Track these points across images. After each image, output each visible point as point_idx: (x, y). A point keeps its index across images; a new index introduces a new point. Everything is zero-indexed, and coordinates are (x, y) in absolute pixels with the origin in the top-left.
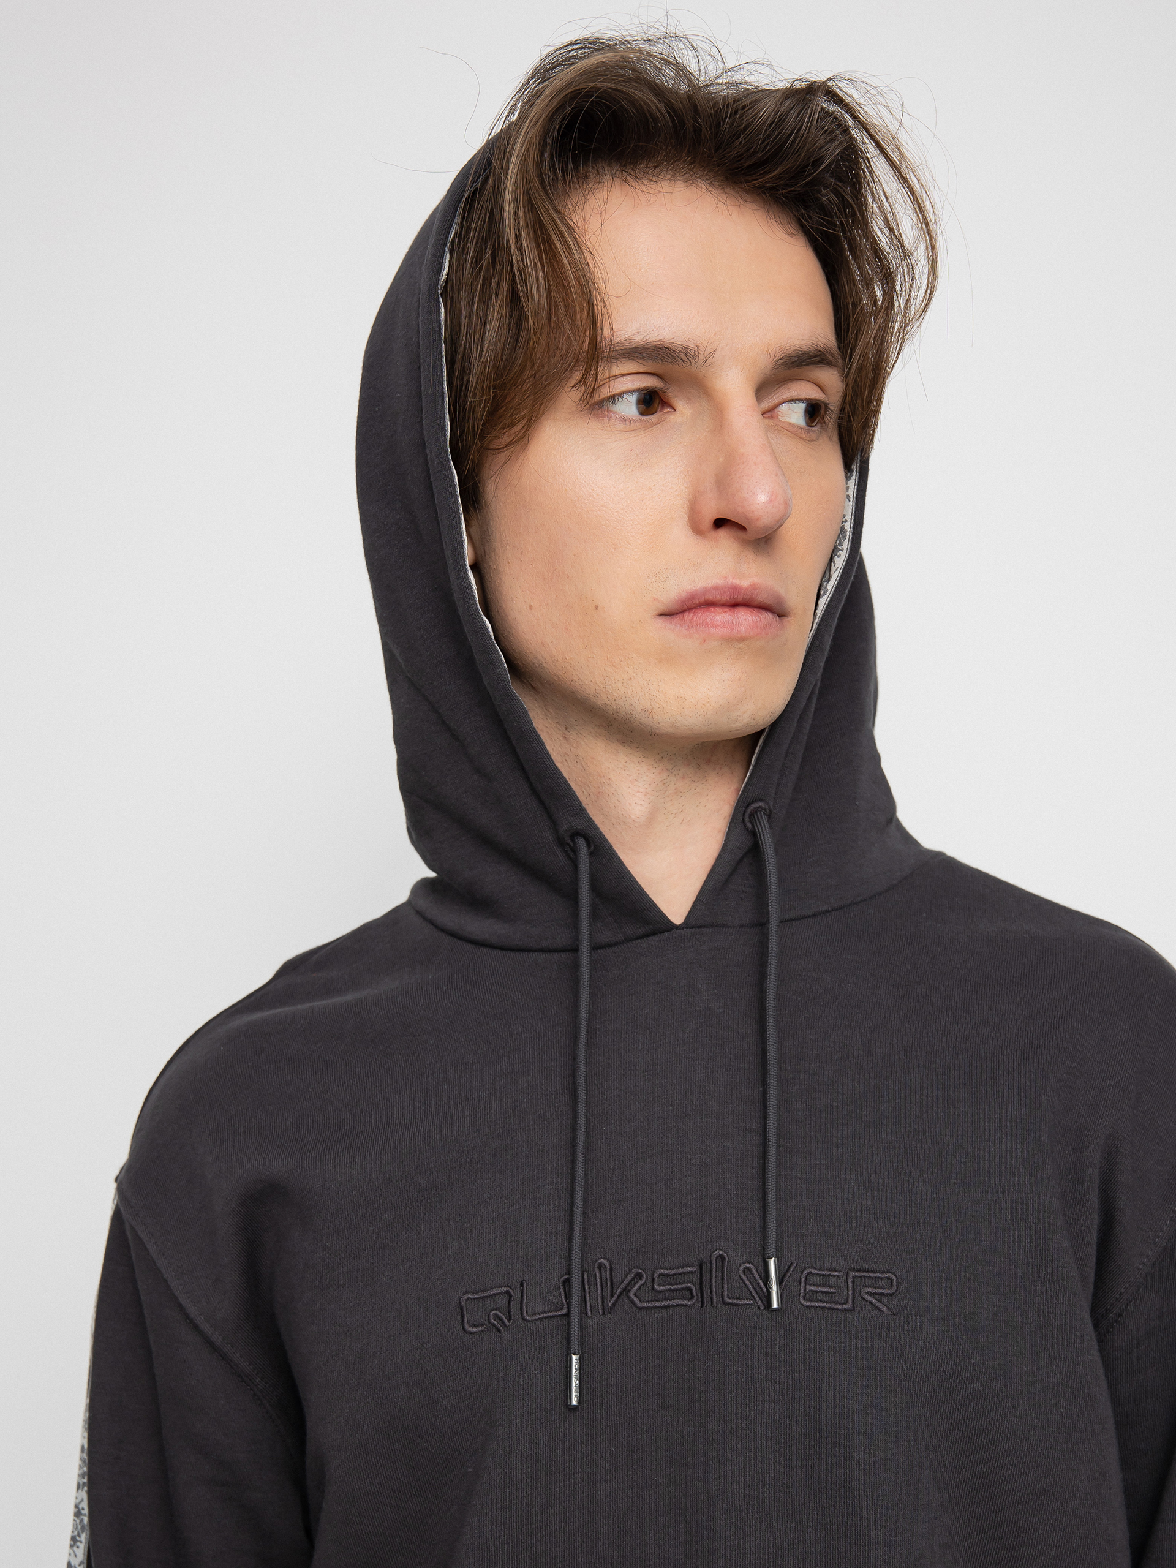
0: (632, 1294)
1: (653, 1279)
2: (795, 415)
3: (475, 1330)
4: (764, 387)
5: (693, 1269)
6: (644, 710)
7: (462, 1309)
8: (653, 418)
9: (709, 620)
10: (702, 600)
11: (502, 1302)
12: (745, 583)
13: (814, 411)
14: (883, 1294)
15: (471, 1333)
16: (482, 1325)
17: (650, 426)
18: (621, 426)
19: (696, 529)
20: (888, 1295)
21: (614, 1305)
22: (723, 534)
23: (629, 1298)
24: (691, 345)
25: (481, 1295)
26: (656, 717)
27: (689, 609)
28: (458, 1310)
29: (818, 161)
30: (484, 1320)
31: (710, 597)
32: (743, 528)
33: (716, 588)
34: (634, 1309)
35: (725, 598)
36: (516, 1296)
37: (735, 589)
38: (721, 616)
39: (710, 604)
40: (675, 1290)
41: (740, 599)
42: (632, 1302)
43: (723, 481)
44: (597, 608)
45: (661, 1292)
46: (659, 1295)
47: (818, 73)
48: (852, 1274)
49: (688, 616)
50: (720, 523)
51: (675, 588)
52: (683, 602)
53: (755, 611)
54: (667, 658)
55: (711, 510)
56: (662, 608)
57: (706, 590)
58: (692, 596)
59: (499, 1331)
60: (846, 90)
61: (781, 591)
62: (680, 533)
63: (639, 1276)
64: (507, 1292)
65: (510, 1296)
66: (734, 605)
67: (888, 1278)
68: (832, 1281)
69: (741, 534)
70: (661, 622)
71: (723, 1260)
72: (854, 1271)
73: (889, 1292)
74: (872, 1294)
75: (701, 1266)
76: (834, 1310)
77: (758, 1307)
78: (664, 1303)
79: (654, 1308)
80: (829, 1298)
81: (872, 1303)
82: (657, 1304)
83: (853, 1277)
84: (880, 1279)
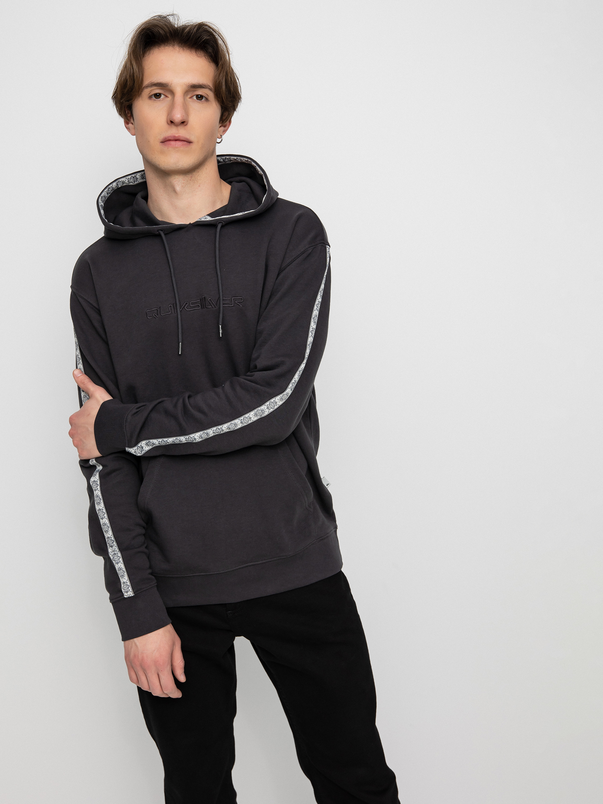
0: (185, 308)
1: (190, 304)
5: (199, 301)
6: (158, 165)
7: (146, 313)
9: (170, 144)
10: (168, 139)
11: (156, 311)
12: (177, 135)
14: (240, 302)
15: (149, 319)
16: (151, 317)
19: (168, 123)
21: (182, 310)
22: (172, 125)
25: (151, 310)
26: (160, 166)
32: (175, 123)
33: (170, 136)
34: (186, 311)
35: (173, 139)
38: (174, 143)
39: (170, 140)
40: (196, 306)
42: (186, 309)
45: (192, 306)
48: (233, 298)
49: (166, 143)
50: (171, 122)
51: (162, 136)
52: (164, 140)
53: (181, 142)
54: (163, 152)
56: (161, 141)
58: (166, 138)
59: (155, 318)
62: (165, 124)
63: (187, 303)
64: (157, 309)
65: (158, 310)
66: (176, 140)
67: (241, 298)
68: (228, 300)
70: (161, 144)
71: (205, 298)
72: (233, 297)
73: (242, 301)
74: (238, 302)
75: (201, 300)
76: (229, 306)
77: (213, 308)
78: (193, 309)
79: (191, 310)
80: (228, 304)
81: (238, 304)
82: (192, 309)
83: (233, 299)
84: (239, 298)
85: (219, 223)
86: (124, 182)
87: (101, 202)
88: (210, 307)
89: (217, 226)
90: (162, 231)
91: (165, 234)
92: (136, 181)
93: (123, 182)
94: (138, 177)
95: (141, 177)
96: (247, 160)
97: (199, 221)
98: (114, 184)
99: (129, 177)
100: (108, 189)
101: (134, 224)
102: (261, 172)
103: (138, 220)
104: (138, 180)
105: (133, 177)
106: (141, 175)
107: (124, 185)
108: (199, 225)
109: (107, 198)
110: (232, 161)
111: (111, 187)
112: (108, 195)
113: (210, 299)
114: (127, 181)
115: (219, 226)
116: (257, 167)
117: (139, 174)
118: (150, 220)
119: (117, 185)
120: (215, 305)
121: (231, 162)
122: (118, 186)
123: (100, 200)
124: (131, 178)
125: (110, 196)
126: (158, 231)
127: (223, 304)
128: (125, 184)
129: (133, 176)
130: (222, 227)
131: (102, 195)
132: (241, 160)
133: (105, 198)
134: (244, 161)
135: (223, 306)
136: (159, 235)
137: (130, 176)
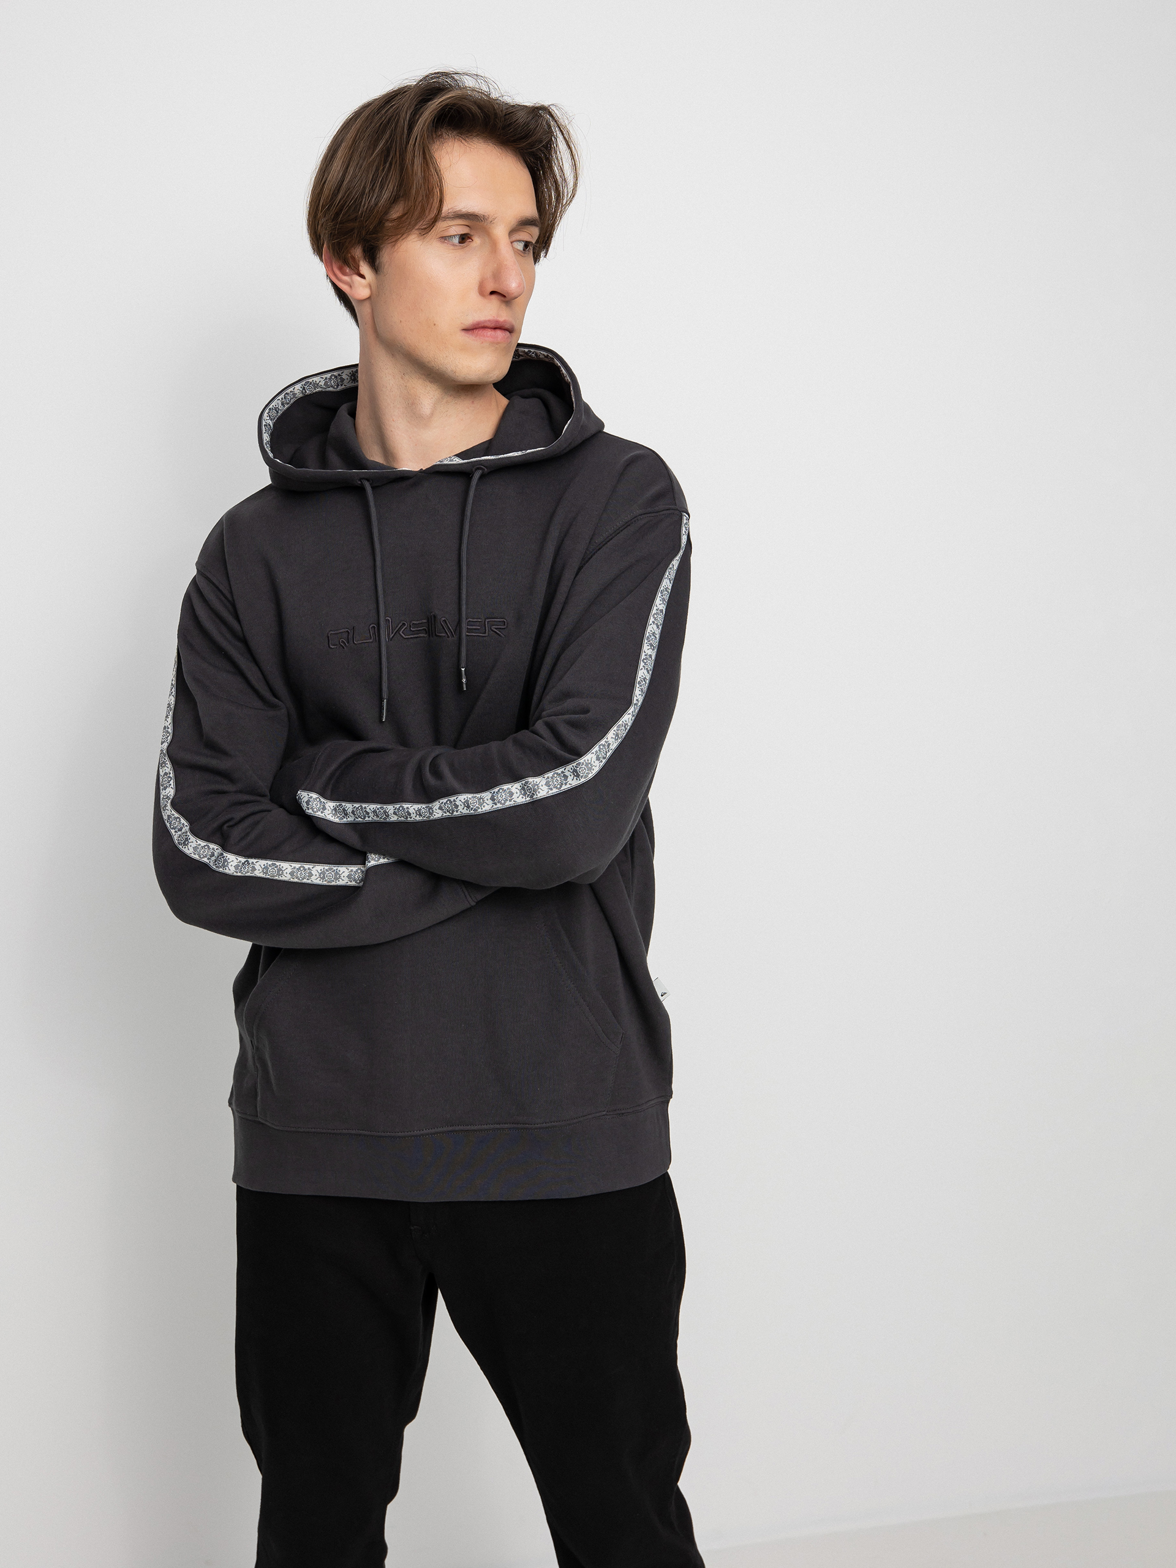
0: (401, 633)
1: (410, 626)
2: (520, 246)
3: (333, 647)
4: (512, 232)
5: (424, 621)
6: (452, 371)
7: (328, 637)
8: (464, 245)
9: (485, 334)
10: (482, 325)
11: (345, 635)
12: (501, 319)
13: (527, 245)
14: (500, 628)
15: (332, 648)
16: (336, 645)
17: (463, 248)
18: (452, 247)
19: (481, 292)
20: (503, 629)
21: (393, 637)
22: (494, 297)
23: (400, 634)
24: (486, 214)
25: (336, 632)
26: (457, 374)
27: (476, 329)
28: (327, 638)
29: (541, 142)
30: (337, 643)
31: (486, 324)
32: (504, 296)
33: (489, 321)
34: (402, 638)
35: (493, 325)
36: (351, 635)
37: (497, 321)
38: (490, 333)
39: (484, 328)
40: (420, 630)
41: (498, 326)
42: (401, 635)
43: (497, 275)
44: (435, 325)
45: (413, 631)
46: (414, 633)
47: (546, 104)
48: (487, 620)
49: (476, 332)
50: (492, 293)
51: (471, 319)
52: (474, 325)
53: (503, 331)
54: (464, 349)
55: (491, 287)
56: (464, 327)
57: (485, 321)
58: (478, 323)
59: (344, 648)
60: (555, 111)
61: (514, 323)
62: (474, 296)
63: (404, 624)
64: (347, 631)
65: (349, 633)
66: (495, 328)
67: (503, 621)
68: (478, 624)
69: (503, 298)
70: (463, 333)
71: (435, 617)
72: (488, 618)
73: (503, 627)
74: (496, 629)
75: (428, 621)
76: (479, 636)
77: (448, 637)
78: (415, 636)
79: (411, 638)
80: (477, 631)
81: (496, 632)
82: (412, 636)
83: (486, 623)
84: (500, 621)
85: (476, 470)
86: (318, 384)
87: (268, 418)
88: (443, 635)
89: (473, 475)
90: (368, 480)
91: (373, 488)
92: (342, 385)
93: (316, 385)
94: (344, 376)
95: (351, 378)
96: (545, 354)
97: (439, 465)
98: (298, 387)
99: (328, 375)
100: (285, 396)
101: (324, 463)
102: (568, 378)
103: (333, 457)
104: (345, 382)
105: (336, 377)
106: (350, 373)
107: (317, 390)
108: (439, 472)
109: (280, 413)
110: (522, 356)
111: (291, 392)
112: (284, 406)
113: (443, 619)
114: (322, 383)
115: (477, 475)
116: (562, 369)
117: (347, 372)
118: (353, 458)
119: (304, 389)
120: (451, 632)
121: (521, 358)
122: (306, 392)
123: (266, 414)
124: (330, 378)
125: (288, 409)
126: (360, 480)
127: (469, 630)
128: (319, 389)
129: (336, 373)
130: (482, 477)
131: (271, 406)
132: (536, 354)
133: (277, 412)
134: (541, 356)
135: (467, 635)
136: (361, 489)
137: (330, 375)
